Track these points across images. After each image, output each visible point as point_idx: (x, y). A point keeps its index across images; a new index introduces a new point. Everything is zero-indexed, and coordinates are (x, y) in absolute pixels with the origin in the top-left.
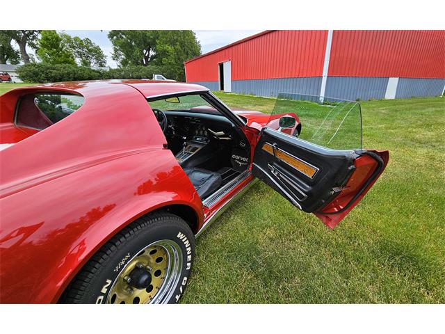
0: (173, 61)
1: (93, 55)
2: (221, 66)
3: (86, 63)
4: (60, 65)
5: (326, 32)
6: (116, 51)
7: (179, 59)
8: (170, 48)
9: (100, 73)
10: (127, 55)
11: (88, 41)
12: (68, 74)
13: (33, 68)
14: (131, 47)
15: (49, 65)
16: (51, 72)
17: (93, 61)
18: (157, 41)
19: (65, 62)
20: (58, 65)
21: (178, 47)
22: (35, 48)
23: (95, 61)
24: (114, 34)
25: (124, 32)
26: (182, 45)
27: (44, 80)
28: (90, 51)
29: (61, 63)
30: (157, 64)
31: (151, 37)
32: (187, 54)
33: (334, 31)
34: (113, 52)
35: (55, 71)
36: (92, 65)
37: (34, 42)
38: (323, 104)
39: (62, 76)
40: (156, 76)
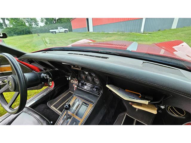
1: (33, 21)
2: (88, 20)
3: (31, 25)
12: (23, 30)
13: (8, 29)
15: (15, 27)
17: (34, 24)
19: (21, 25)
27: (14, 34)
29: (19, 26)
30: (59, 23)
34: (41, 19)
35: (17, 30)
36: (33, 25)
38: (143, 33)
39: (21, 32)
40: (59, 27)
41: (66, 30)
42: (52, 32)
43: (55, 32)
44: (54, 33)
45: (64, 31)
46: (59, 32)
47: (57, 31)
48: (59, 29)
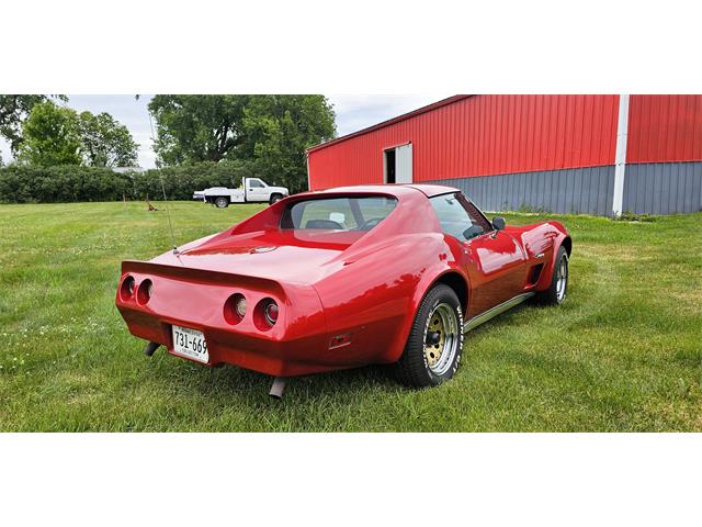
0: (276, 149)
1: (113, 145)
2: (391, 155)
4: (57, 168)
5: (616, 98)
6: (162, 134)
7: (288, 144)
8: (271, 124)
9: (130, 179)
10: (183, 141)
11: (106, 118)
12: (71, 184)
13: (11, 175)
14: (191, 125)
16: (41, 181)
17: (112, 157)
18: (246, 111)
19: (67, 161)
20: (53, 167)
21: (288, 119)
22: (13, 137)
23: (115, 156)
24: (160, 103)
25: (179, 99)
26: (296, 115)
27: (27, 197)
28: (108, 137)
29: (59, 163)
30: (240, 156)
31: (233, 103)
32: (306, 131)
33: (632, 97)
34: (156, 137)
37: (12, 127)
38: (622, 218)
39: (60, 187)
40: (248, 180)
41: (281, 194)
42: (212, 200)
43: (228, 198)
44: (222, 203)
45: (268, 198)
46: (246, 202)
47: (236, 194)
48: (248, 188)
